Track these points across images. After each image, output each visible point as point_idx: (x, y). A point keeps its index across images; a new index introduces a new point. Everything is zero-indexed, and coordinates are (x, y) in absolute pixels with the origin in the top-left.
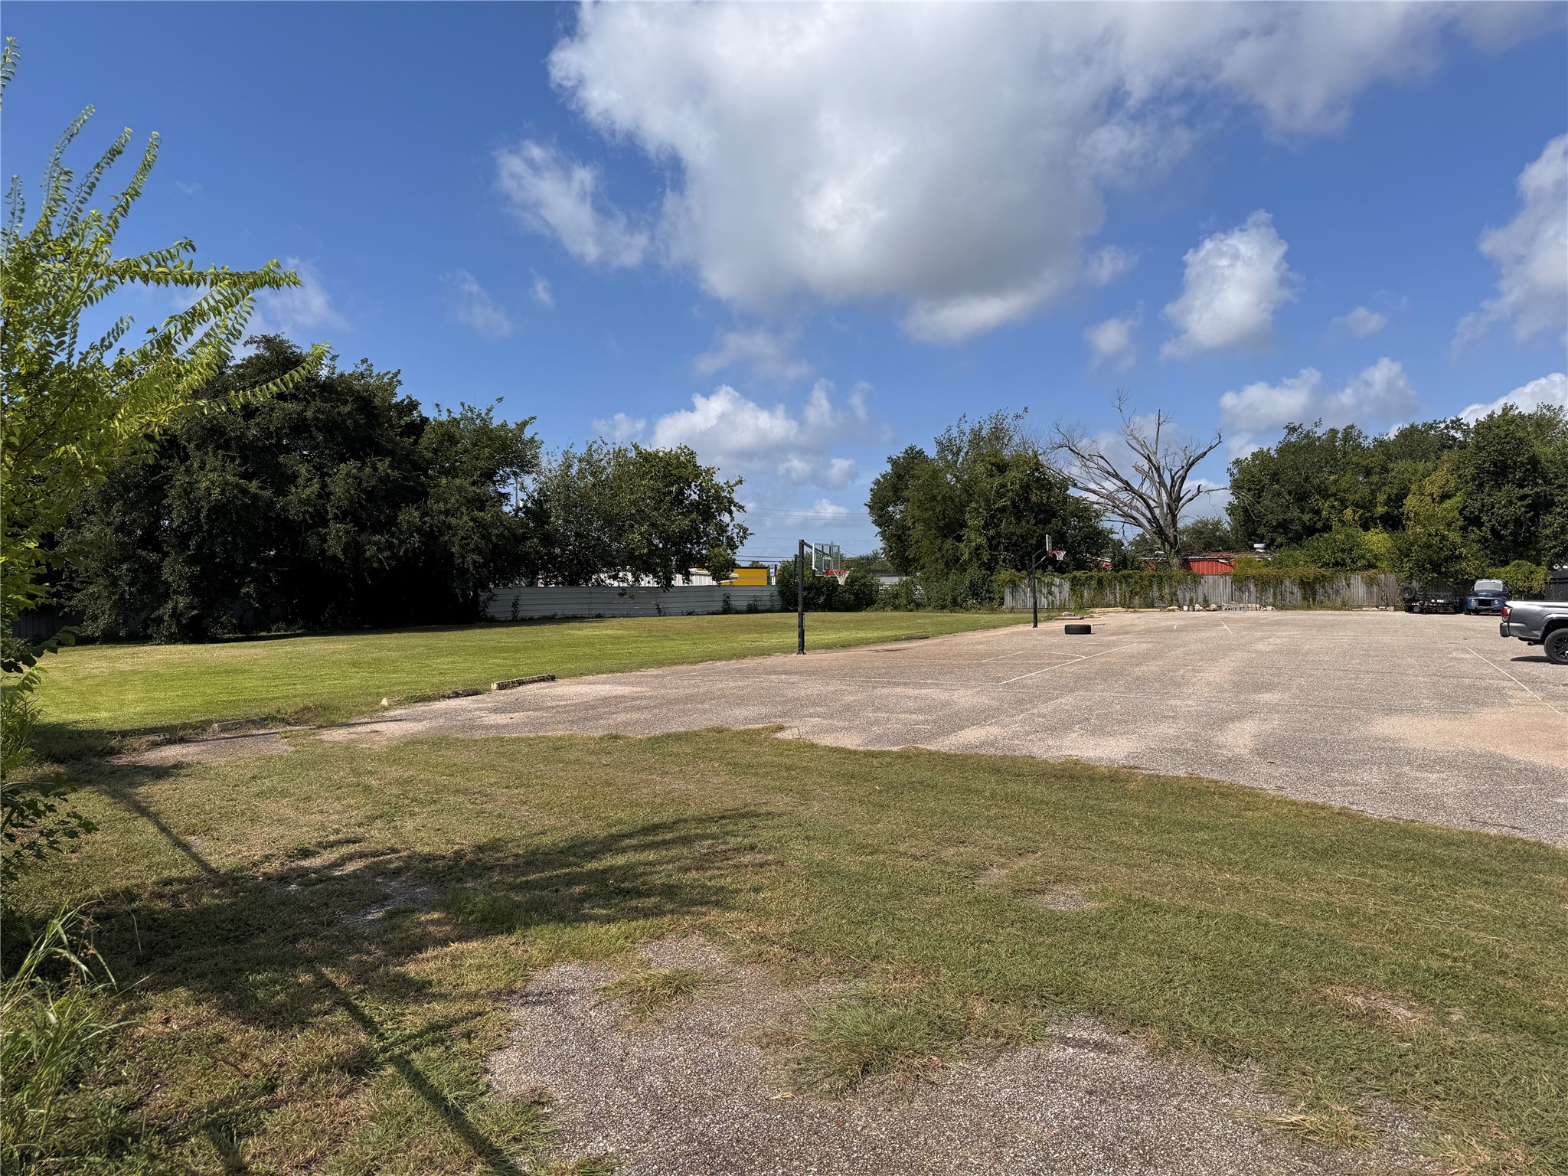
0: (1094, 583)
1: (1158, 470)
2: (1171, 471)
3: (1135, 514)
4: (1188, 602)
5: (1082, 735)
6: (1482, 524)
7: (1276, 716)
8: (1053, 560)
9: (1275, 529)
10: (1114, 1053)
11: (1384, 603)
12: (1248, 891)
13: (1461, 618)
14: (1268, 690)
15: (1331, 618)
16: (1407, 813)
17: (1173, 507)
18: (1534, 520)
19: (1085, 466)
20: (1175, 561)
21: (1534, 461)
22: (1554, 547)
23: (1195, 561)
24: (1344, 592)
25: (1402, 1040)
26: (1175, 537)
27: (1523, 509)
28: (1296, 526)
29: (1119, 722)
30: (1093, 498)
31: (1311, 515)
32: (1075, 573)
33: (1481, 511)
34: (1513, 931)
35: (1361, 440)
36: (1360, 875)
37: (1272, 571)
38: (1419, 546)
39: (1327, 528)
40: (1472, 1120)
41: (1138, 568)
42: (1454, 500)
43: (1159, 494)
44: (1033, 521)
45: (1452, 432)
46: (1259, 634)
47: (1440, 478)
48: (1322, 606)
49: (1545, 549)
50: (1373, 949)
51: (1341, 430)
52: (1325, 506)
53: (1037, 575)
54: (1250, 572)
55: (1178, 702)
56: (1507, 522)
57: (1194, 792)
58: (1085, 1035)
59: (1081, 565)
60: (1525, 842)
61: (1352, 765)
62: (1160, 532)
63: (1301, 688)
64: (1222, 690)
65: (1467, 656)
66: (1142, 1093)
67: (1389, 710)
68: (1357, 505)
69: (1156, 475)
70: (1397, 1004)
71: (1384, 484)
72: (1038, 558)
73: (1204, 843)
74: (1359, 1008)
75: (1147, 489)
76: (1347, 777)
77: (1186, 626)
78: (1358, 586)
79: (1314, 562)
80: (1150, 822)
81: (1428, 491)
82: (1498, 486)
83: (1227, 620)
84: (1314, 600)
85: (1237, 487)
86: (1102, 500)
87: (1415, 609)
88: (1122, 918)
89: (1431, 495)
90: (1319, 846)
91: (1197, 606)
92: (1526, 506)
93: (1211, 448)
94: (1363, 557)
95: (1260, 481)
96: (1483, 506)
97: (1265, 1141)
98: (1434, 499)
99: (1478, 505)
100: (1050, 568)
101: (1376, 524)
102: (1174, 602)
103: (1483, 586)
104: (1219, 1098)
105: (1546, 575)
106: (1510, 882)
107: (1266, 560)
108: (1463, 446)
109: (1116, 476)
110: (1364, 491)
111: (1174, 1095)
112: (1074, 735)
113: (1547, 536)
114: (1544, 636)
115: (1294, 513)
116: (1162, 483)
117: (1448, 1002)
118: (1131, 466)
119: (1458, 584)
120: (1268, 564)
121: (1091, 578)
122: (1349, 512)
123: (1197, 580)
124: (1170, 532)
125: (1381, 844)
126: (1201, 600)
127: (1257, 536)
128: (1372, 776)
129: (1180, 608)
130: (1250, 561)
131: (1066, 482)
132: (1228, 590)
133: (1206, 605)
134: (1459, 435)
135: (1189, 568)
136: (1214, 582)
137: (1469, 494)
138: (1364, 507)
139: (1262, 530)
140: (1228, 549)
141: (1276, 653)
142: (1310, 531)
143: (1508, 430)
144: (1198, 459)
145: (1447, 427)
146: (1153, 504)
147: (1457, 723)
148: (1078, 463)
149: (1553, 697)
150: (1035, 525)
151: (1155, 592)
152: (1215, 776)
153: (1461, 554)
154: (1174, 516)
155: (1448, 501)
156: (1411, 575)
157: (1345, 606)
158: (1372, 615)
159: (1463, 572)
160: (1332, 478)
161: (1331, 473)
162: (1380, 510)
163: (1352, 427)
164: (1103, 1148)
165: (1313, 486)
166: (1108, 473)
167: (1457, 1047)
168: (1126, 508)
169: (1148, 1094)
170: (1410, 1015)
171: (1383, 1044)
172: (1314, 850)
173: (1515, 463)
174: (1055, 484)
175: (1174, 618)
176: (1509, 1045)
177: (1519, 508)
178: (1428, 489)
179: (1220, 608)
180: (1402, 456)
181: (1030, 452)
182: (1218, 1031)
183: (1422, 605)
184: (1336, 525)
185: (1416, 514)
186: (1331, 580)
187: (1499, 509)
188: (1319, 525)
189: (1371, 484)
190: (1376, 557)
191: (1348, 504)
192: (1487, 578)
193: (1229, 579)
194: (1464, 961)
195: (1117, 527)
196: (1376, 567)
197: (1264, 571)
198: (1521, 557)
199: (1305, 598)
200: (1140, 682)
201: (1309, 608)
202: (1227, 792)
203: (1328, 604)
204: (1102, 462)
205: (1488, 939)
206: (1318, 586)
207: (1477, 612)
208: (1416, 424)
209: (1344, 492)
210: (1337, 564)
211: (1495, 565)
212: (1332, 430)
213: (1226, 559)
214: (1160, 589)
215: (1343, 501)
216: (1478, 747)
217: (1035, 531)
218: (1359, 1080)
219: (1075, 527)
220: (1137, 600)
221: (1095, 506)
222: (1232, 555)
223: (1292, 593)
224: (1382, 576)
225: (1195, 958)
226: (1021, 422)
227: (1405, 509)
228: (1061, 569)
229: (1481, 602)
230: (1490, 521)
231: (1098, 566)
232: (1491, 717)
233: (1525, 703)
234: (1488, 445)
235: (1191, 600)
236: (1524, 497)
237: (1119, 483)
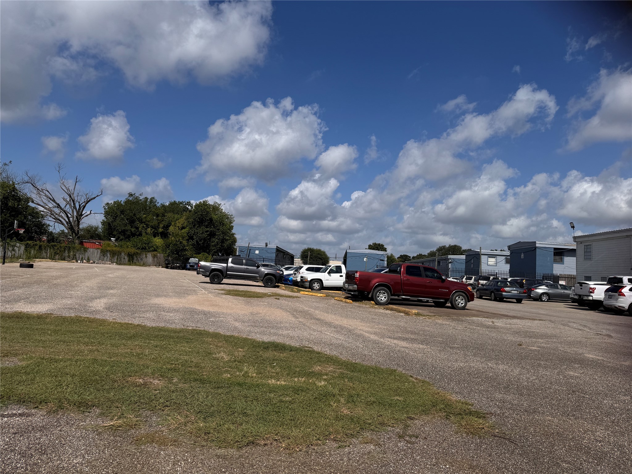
0: (37, 247)
1: (73, 201)
2: (79, 202)
3: (60, 219)
4: (81, 259)
5: (25, 303)
6: (194, 239)
7: (114, 297)
8: (17, 234)
9: (120, 233)
10: (30, 416)
11: (158, 265)
12: (99, 351)
13: (184, 271)
14: (112, 289)
15: (138, 268)
16: (162, 325)
17: (79, 218)
18: (210, 239)
19: (39, 193)
20: (77, 241)
21: (211, 220)
22: (214, 249)
23: (86, 242)
24: (144, 259)
25: (156, 390)
26: (78, 231)
27: (206, 235)
28: (128, 233)
29: (44, 299)
30: (41, 209)
31: (135, 229)
32: (28, 242)
33: (194, 234)
34: (195, 354)
35: (156, 203)
36: (144, 343)
37: (117, 249)
38: (173, 245)
39: (140, 234)
40: (178, 411)
41: (59, 242)
42: (186, 230)
43: (73, 212)
44: (8, 215)
45: (187, 206)
46: (109, 272)
47: (182, 221)
48: (136, 265)
49: (212, 250)
50: (147, 364)
51: (149, 198)
52: (141, 226)
53: (8, 241)
54: (109, 248)
55: (73, 292)
56: (202, 239)
57: (78, 320)
58: (14, 412)
59: (31, 238)
60: (200, 330)
61: (143, 312)
62: (71, 228)
63: (125, 289)
64: (93, 289)
65: (185, 281)
66: (42, 429)
67: (158, 296)
68: (152, 227)
69: (72, 203)
70: (155, 380)
71: (163, 221)
72: (9, 231)
73: (80, 337)
74: (141, 383)
75: (68, 209)
76: (141, 315)
77: (78, 268)
78: (149, 258)
79: (134, 247)
80: (56, 332)
81: (177, 225)
82: (199, 227)
83: (96, 267)
84: (133, 262)
85: (107, 214)
86: (45, 210)
87: (169, 268)
88: (38, 366)
89: (179, 227)
90: (129, 335)
91: (84, 261)
92: (208, 235)
93: (98, 196)
94: (152, 247)
95: (116, 213)
96: (195, 233)
97: (99, 434)
98: (179, 228)
99: (193, 232)
100: (15, 238)
101: (158, 235)
102: (74, 258)
103: (192, 260)
104: (80, 424)
105: (211, 258)
106: (195, 341)
107: (115, 245)
108: (190, 211)
109: (54, 201)
110: (155, 223)
111: (59, 426)
112: (20, 304)
113: (213, 245)
114: (210, 274)
115: (129, 227)
116: (75, 207)
117: (173, 376)
118: (61, 198)
119: (184, 259)
120: (116, 246)
121: (36, 245)
122: (149, 229)
123: (85, 250)
124: (76, 229)
125: (152, 333)
126: (86, 258)
127: (113, 235)
128: (151, 315)
129: (77, 261)
130: (109, 244)
131: (28, 200)
132: (98, 256)
133: (88, 261)
134: (190, 208)
135: (83, 245)
136: (93, 251)
137: (191, 228)
138: (155, 229)
139: (115, 233)
140: (100, 239)
141: (116, 277)
142: (133, 235)
143: (205, 208)
144: (92, 199)
145: (186, 204)
146: (69, 216)
147: (181, 299)
148: (35, 192)
149: (211, 293)
150: (9, 217)
151: (66, 254)
152: (88, 316)
153: (186, 249)
154: (79, 222)
155: (184, 230)
156: (169, 255)
157: (144, 265)
158: (154, 269)
159: (186, 255)
160: (144, 216)
161: (144, 214)
162: (161, 230)
163: (153, 198)
164: (20, 453)
165: (137, 218)
166: (50, 199)
167: (175, 389)
168: (57, 216)
169: (46, 428)
170: (159, 382)
171: (149, 393)
172: (127, 337)
173: (206, 219)
174: (22, 199)
175: (74, 265)
176: (192, 386)
177: (205, 235)
178: (178, 225)
179: (94, 262)
180: (170, 211)
181: (11, 183)
182: (82, 399)
183: (171, 266)
184: (144, 234)
185: (173, 233)
186: (140, 254)
187: (200, 234)
188: (138, 233)
189: (158, 220)
190: (157, 247)
191: (149, 226)
192: (194, 258)
193: (99, 251)
194: (178, 365)
195: (51, 224)
196: (157, 251)
197: (114, 249)
198: (204, 252)
199: (129, 261)
200: (56, 285)
201: (130, 265)
202: (92, 321)
203: (138, 263)
204: (47, 193)
205: (186, 358)
206: (135, 257)
207: (189, 270)
208: (176, 201)
209: (148, 222)
210: (143, 248)
211: (196, 254)
212: (146, 198)
213: (99, 243)
214: (69, 253)
215: (147, 225)
216: (187, 306)
217: (9, 220)
218: (139, 406)
219: (30, 221)
220: (57, 257)
221: (42, 213)
222: (102, 242)
223: (124, 258)
224: (159, 254)
225: (73, 376)
226: (7, 167)
227: (169, 231)
228: (20, 239)
229: (191, 266)
230: (196, 238)
231: (40, 240)
232: (192, 298)
233: (202, 294)
234: (198, 212)
235: (82, 258)
236: (207, 232)
237: (55, 204)
